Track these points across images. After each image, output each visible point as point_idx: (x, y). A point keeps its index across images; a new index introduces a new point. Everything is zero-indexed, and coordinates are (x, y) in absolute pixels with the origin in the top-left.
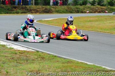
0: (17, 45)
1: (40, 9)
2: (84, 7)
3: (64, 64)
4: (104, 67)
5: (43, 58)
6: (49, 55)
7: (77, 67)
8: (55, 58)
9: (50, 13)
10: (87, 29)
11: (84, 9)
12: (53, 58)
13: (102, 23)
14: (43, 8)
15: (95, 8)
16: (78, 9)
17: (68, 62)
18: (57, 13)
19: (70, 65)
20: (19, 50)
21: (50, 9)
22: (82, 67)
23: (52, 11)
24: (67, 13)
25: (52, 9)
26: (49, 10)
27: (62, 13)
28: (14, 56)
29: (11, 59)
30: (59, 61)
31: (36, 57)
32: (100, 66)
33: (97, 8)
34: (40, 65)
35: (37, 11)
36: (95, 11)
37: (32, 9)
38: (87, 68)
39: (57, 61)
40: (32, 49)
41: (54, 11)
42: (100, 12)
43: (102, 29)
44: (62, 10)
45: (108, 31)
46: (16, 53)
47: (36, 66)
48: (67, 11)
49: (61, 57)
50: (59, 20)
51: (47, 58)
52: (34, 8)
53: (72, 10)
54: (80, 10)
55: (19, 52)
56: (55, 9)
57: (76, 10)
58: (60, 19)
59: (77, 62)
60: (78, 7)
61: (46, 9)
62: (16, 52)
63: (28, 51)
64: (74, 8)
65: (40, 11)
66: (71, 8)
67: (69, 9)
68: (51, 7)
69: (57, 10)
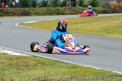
0: (9, 50)
1: (18, 11)
2: (65, 8)
3: (70, 70)
4: (115, 72)
5: (43, 64)
6: (48, 61)
7: (86, 72)
8: (56, 63)
9: (28, 16)
10: (75, 32)
11: (65, 11)
12: (55, 64)
13: (89, 25)
14: (21, 10)
15: (76, 10)
16: (59, 11)
17: (74, 67)
18: (36, 15)
19: (78, 70)
20: (15, 55)
21: (29, 11)
22: (92, 73)
23: (31, 14)
24: (46, 15)
25: (31, 11)
26: (27, 12)
27: (41, 15)
28: (11, 62)
29: (8, 65)
30: (63, 66)
31: (35, 62)
32: (111, 71)
33: (78, 10)
34: (45, 71)
35: (15, 14)
36: (77, 12)
37: (9, 11)
38: (97, 73)
39: (61, 67)
40: (28, 54)
41: (33, 14)
43: (90, 31)
44: (42, 12)
45: (98, 34)
46: (12, 59)
47: (41, 72)
48: (47, 13)
49: (63, 62)
50: (42, 23)
51: (48, 63)
52: (12, 11)
53: (52, 12)
54: (61, 12)
55: (15, 57)
56: (33, 11)
57: (56, 11)
58: (43, 21)
59: (84, 67)
60: (58, 9)
61: (24, 11)
62: (12, 57)
63: (25, 57)
64: (54, 10)
65: (18, 14)
66: (51, 10)
67: (48, 11)
68: (30, 9)
69: (36, 12)
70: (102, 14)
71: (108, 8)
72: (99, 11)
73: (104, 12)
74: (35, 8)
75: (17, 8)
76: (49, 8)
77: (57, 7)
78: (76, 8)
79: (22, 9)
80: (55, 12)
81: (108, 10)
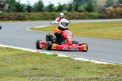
1: (13, 16)
9: (23, 21)
14: (16, 15)
15: (72, 15)
16: (54, 16)
18: (31, 20)
21: (24, 16)
23: (26, 19)
25: (26, 16)
26: (22, 17)
27: (36, 20)
33: (74, 15)
35: (10, 18)
36: (72, 17)
37: (4, 16)
41: (28, 19)
42: (78, 19)
44: (37, 17)
48: (42, 18)
53: (48, 17)
56: (28, 16)
57: (52, 16)
60: (54, 14)
61: (19, 16)
64: (49, 15)
65: (13, 19)
66: (46, 15)
67: (44, 16)
68: (25, 14)
69: (31, 17)
70: (98, 19)
71: (104, 14)
72: (95, 17)
73: (101, 18)
74: (31, 13)
75: (11, 13)
76: (44, 13)
77: (52, 13)
78: (71, 13)
79: (17, 13)
80: (50, 17)
81: (105, 16)
